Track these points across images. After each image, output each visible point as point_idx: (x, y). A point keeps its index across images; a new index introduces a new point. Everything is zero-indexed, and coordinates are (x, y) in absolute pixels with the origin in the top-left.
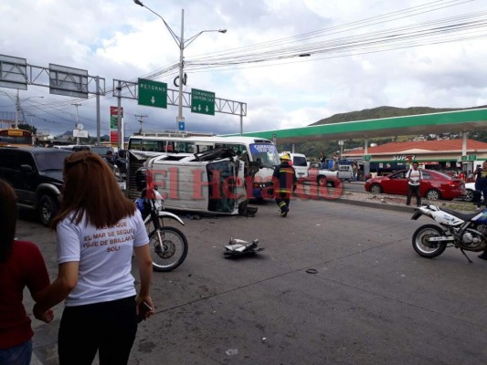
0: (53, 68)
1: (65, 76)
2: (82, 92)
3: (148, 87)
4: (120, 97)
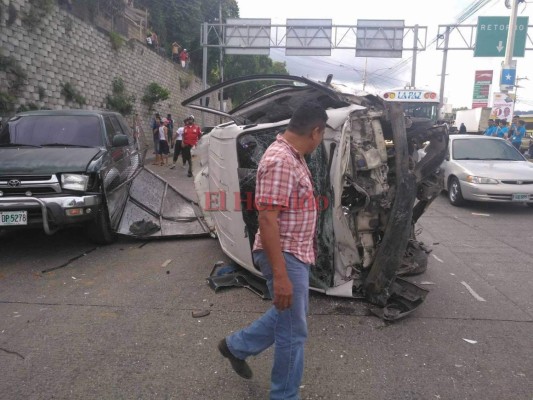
2: (394, 50)
3: (493, 28)
4: (446, 50)
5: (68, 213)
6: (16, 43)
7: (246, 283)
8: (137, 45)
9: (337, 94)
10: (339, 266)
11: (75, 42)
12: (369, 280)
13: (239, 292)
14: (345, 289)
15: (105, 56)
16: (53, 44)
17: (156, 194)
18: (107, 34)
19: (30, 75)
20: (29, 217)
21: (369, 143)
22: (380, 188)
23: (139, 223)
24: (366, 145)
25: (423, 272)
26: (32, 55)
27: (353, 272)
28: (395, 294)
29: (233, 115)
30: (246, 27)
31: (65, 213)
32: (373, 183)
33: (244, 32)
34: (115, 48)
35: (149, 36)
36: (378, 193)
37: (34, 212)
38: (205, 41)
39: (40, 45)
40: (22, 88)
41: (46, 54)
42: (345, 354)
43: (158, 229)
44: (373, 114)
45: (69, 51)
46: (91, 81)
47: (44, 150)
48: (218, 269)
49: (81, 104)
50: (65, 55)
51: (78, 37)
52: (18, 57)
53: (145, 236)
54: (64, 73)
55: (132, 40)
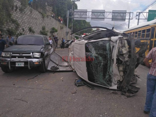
0: (114, 12)
1: (118, 14)
2: (123, 19)
3: (153, 13)
4: (139, 19)
5: (35, 63)
6: (17, 16)
7: (85, 84)
8: (49, 17)
9: (115, 32)
10: (113, 81)
11: (33, 16)
12: (122, 85)
13: (84, 87)
14: (115, 87)
15: (40, 20)
16: (27, 16)
17: (57, 59)
18: (41, 13)
19: (21, 25)
20: (25, 64)
21: (124, 46)
22: (126, 59)
23: (53, 67)
24: (122, 47)
25: (136, 83)
26: (21, 19)
27: (118, 82)
28: (129, 89)
29: (84, 38)
30: (80, 12)
31: (34, 63)
32: (124, 58)
33: (79, 13)
34: (43, 17)
35: (53, 14)
36: (126, 60)
37: (26, 63)
38: (68, 16)
39: (23, 16)
40: (18, 28)
41: (25, 19)
42: (117, 105)
43: (58, 69)
44: (125, 38)
45: (31, 18)
46: (36, 27)
47: (28, 46)
48: (77, 80)
49: (33, 33)
50: (30, 19)
51: (33, 14)
52: (18, 20)
53: (55, 70)
54: (29, 24)
55: (48, 15)
